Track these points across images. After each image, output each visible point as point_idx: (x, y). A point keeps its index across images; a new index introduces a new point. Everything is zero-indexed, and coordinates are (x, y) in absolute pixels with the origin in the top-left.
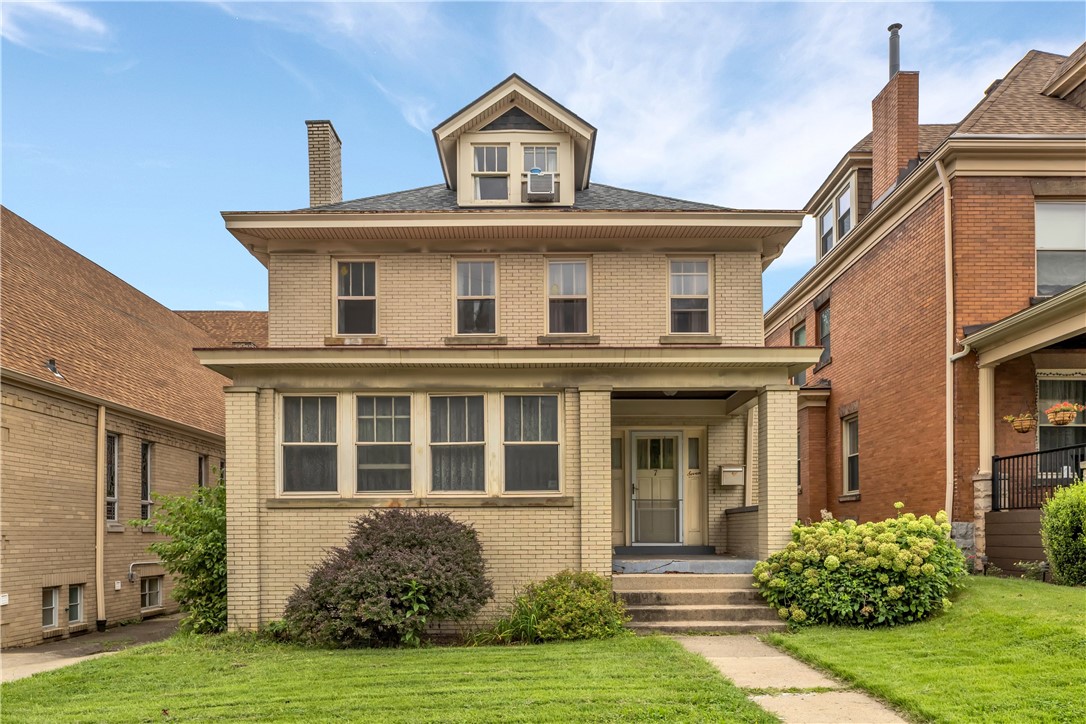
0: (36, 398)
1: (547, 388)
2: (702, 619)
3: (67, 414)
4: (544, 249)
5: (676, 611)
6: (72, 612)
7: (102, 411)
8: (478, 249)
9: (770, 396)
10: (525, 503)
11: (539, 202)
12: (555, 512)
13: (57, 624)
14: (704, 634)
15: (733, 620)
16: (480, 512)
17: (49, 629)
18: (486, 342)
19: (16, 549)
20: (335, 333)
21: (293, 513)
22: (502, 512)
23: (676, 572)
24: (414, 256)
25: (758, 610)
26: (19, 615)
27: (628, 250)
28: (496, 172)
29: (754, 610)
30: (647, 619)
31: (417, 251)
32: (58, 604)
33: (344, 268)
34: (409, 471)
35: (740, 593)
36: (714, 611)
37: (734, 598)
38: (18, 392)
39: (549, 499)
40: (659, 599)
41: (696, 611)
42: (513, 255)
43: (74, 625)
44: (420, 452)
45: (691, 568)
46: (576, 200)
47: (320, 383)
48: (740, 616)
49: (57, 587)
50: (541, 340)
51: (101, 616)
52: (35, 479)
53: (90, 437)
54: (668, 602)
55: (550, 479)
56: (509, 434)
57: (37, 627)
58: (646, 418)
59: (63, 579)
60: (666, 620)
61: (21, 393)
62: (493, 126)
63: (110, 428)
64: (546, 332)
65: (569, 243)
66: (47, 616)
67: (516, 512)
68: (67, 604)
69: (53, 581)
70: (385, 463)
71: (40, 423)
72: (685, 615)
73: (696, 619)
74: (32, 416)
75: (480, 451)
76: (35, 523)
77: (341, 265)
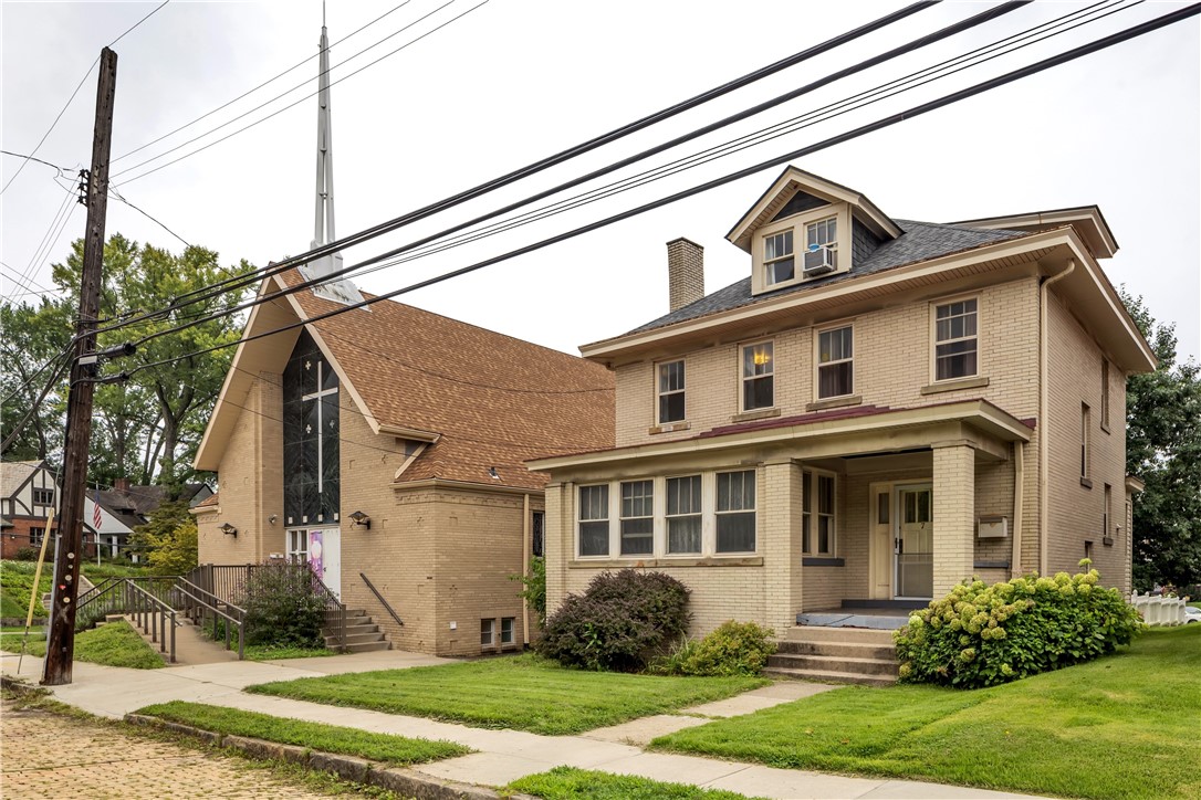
0: (475, 496)
1: (744, 464)
2: (837, 669)
3: (500, 503)
4: (812, 322)
5: (814, 661)
6: (505, 637)
7: (527, 497)
8: (756, 334)
9: (936, 453)
10: (727, 563)
11: (819, 277)
12: (749, 570)
13: (494, 643)
14: (823, 682)
15: (864, 672)
16: (695, 570)
17: (486, 646)
18: (764, 415)
19: (462, 594)
20: (657, 424)
21: (582, 572)
22: (711, 570)
23: (853, 627)
24: (709, 350)
25: (888, 665)
26: (464, 635)
27: (889, 306)
28: (784, 256)
29: (884, 665)
30: (791, 666)
31: (712, 345)
32: (495, 630)
33: (664, 370)
34: (652, 538)
35: (886, 649)
36: (847, 663)
37: (880, 653)
38: (463, 494)
39: (744, 560)
40: (813, 650)
41: (832, 662)
42: (786, 333)
43: (506, 645)
44: (659, 522)
45: (867, 622)
46: (853, 265)
47: (598, 476)
48: (871, 669)
49: (494, 619)
50: (810, 407)
51: (526, 641)
52: (475, 549)
53: (519, 516)
54: (821, 652)
55: (748, 543)
56: (720, 504)
57: (476, 643)
58: (907, 472)
59: (499, 614)
60: (807, 668)
61: (464, 494)
62: (781, 215)
63: (535, 508)
64: (817, 399)
65: (833, 312)
66: (485, 638)
67: (721, 571)
68: (500, 631)
69: (489, 615)
70: (636, 532)
71: (479, 511)
72: (822, 665)
73: (832, 669)
74: (474, 508)
75: (698, 520)
76: (476, 577)
77: (662, 368)
